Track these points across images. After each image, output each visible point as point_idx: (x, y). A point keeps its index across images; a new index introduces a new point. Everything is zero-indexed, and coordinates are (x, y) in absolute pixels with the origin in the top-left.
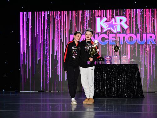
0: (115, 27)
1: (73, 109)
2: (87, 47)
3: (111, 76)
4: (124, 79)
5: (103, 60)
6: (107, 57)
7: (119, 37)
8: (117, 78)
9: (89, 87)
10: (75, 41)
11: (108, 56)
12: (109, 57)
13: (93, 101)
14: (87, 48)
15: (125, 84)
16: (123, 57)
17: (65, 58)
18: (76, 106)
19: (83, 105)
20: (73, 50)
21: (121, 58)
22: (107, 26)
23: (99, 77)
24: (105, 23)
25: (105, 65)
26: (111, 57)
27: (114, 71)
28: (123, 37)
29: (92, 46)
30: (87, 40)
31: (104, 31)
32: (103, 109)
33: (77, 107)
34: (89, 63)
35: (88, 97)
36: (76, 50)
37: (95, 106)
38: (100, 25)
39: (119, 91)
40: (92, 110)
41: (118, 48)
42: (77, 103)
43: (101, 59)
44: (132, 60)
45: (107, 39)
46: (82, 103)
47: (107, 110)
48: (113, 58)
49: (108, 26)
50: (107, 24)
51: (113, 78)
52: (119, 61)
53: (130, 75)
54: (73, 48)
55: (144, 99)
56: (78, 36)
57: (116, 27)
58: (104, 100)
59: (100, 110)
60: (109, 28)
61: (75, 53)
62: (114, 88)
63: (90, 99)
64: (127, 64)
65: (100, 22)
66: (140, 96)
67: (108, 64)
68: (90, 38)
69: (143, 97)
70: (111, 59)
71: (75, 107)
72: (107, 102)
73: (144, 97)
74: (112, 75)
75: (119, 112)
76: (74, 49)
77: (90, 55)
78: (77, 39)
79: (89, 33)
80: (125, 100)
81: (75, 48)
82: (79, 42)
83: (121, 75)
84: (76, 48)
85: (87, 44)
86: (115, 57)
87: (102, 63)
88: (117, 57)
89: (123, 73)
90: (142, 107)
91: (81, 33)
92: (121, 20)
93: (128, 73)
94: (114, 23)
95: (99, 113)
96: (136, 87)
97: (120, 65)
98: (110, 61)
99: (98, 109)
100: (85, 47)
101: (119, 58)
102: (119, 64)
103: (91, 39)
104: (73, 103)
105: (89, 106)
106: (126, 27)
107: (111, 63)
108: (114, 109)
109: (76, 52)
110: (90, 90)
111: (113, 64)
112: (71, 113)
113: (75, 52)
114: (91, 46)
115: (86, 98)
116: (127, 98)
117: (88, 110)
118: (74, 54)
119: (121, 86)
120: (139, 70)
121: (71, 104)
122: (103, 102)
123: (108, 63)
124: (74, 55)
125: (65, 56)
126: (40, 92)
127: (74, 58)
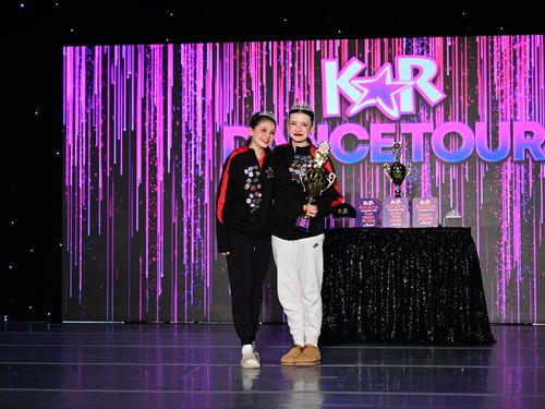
0: (392, 95)
1: (247, 384)
2: (296, 168)
3: (379, 270)
4: (424, 280)
5: (353, 213)
6: (365, 203)
7: (410, 134)
8: (399, 274)
9: (305, 307)
10: (253, 146)
11: (368, 200)
12: (371, 202)
13: (317, 355)
14: (297, 172)
15: (427, 295)
16: (422, 202)
17: (221, 207)
18: (257, 373)
19: (283, 371)
20: (249, 180)
21: (415, 206)
22: (362, 92)
23: (336, 271)
24: (356, 82)
25: (359, 230)
26: (378, 203)
27: (388, 251)
28: (425, 134)
29: (313, 164)
30: (295, 145)
32: (350, 385)
33: (260, 375)
34: (303, 223)
35: (299, 341)
36: (256, 180)
37: (325, 372)
38: (339, 88)
39: (407, 320)
40: (313, 386)
41: (403, 170)
42: (260, 362)
43: (346, 210)
44: (453, 215)
46: (280, 363)
47: (365, 387)
48: (386, 206)
49: (366, 91)
50: (362, 85)
51: (385, 276)
52: (408, 216)
53: (444, 266)
54: (249, 172)
55: (496, 349)
56: (264, 130)
57: (398, 97)
58: (355, 351)
59: (340, 385)
61: (253, 188)
62: (391, 309)
63: (305, 347)
64: (436, 226)
65: (338, 76)
66: (480, 336)
67: (369, 229)
68: (304, 137)
69: (490, 341)
70: (379, 211)
71: (253, 375)
72: (366, 359)
73: (495, 342)
74: (381, 263)
75: (407, 394)
76: (251, 175)
77: (307, 194)
78: (262, 139)
79: (300, 118)
80: (428, 352)
81: (254, 171)
82: (266, 150)
83: (415, 266)
84: (258, 173)
85: (298, 157)
86: (393, 202)
87: (347, 224)
88: (399, 201)
89: (422, 258)
90: (486, 375)
91: (273, 120)
92: (416, 72)
93: (438, 258)
95: (336, 399)
96: (464, 306)
97: (412, 230)
98: (377, 215)
99: (336, 382)
100: (291, 170)
101: (406, 206)
102: (407, 226)
103: (308, 140)
104: (249, 361)
105: (301, 372)
107: (379, 222)
108: (391, 383)
109: (259, 186)
110: (306, 318)
111: (384, 225)
112: (240, 398)
113: (256, 184)
114: (310, 166)
115: (294, 346)
116: (432, 344)
117: (299, 385)
118: (253, 193)
119: (415, 302)
120: (475, 247)
121: (241, 367)
122: (353, 360)
123: (369, 223)
124: (251, 196)
125: (222, 200)
126: (134, 323)
127: (253, 205)
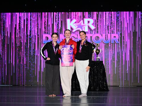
0: (83, 27)
7: (87, 37)
15: (91, 78)
22: (76, 26)
24: (74, 24)
28: (90, 37)
31: (74, 31)
44: (98, 57)
45: (76, 38)
49: (77, 26)
50: (76, 25)
53: (96, 71)
55: (109, 92)
57: (84, 28)
60: (78, 29)
65: (70, 23)
69: (108, 90)
80: (92, 93)
90: (106, 99)
92: (89, 22)
93: (94, 69)
94: (82, 24)
96: (101, 81)
106: (93, 28)
116: (93, 91)
126: (15, 86)
